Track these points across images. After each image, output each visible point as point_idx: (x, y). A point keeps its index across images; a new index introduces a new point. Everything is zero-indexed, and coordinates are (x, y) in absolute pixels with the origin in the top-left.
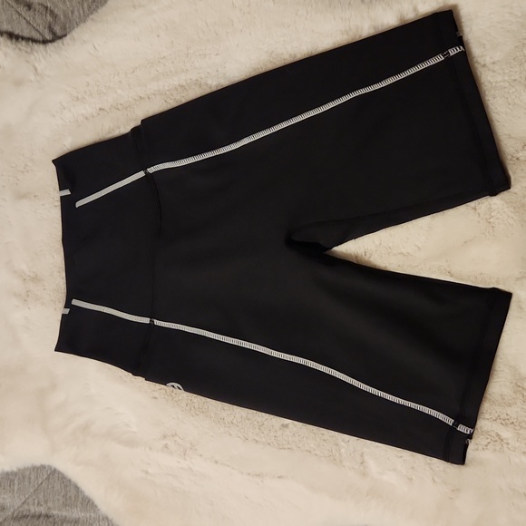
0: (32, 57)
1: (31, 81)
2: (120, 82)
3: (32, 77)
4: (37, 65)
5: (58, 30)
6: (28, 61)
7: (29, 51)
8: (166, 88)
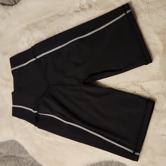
1: (7, 17)
2: (34, 16)
4: (9, 12)
6: (7, 11)
8: (48, 17)
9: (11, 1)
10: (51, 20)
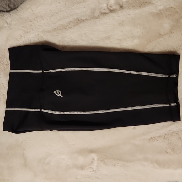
0: (4, 18)
1: (6, 27)
2: (45, 23)
3: (6, 26)
4: (7, 20)
5: (12, 6)
7: (2, 15)
8: (65, 23)
9: (5, 6)
10: (70, 26)
